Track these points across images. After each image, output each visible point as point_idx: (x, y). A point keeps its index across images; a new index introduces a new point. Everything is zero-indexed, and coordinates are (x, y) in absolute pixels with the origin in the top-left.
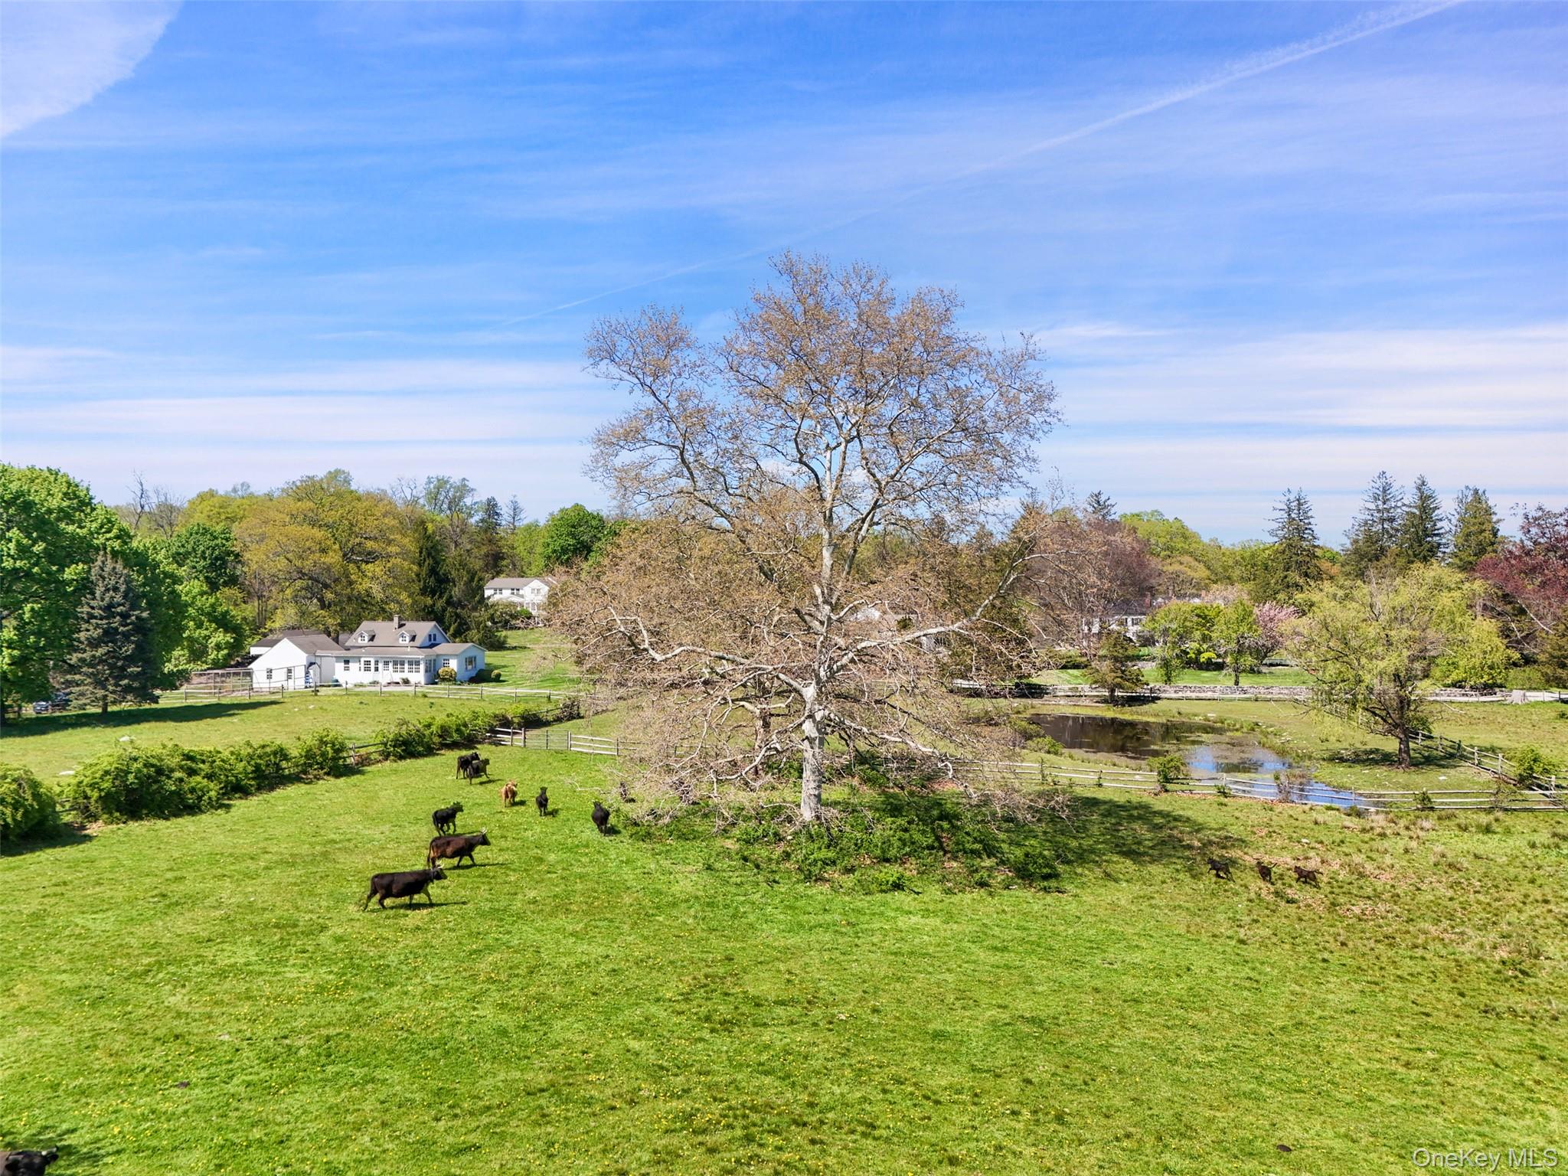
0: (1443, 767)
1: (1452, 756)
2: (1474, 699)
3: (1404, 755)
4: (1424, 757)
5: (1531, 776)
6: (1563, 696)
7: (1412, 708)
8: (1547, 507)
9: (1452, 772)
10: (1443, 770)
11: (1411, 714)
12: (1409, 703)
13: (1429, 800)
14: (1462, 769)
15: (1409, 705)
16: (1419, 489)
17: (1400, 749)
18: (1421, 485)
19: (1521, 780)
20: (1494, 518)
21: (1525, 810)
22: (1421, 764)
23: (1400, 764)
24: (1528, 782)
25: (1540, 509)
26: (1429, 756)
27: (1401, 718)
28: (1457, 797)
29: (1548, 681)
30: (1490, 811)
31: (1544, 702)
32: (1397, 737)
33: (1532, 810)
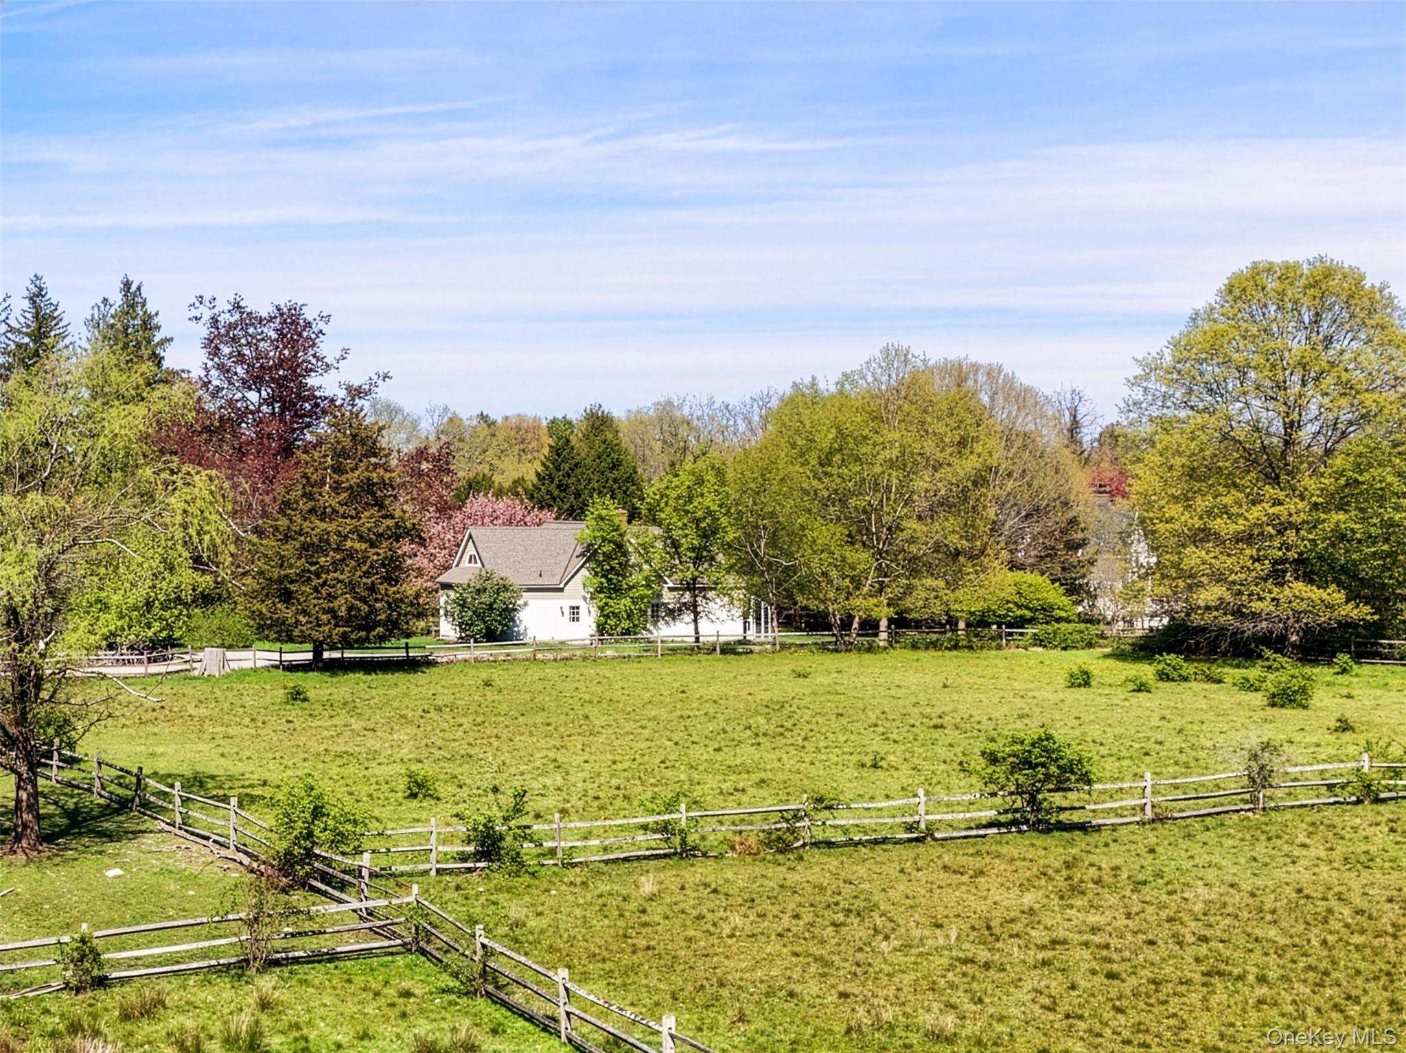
0: (109, 836)
1: (123, 805)
2: (139, 670)
3: (27, 817)
4: (67, 813)
5: (309, 853)
6: (286, 657)
7: (44, 695)
8: (250, 305)
9: (129, 850)
10: (110, 848)
11: (42, 711)
12: (39, 682)
13: (96, 955)
14: (148, 840)
15: (38, 687)
16: (31, 299)
17: (18, 801)
18: (37, 296)
19: (287, 863)
20: (158, 337)
21: (317, 958)
22: (64, 833)
23: (18, 839)
24: (301, 871)
25: (237, 307)
26: (77, 810)
27: (21, 721)
28: (161, 942)
29: (261, 628)
30: (238, 969)
31: (255, 670)
32: (13, 770)
33: (332, 957)
